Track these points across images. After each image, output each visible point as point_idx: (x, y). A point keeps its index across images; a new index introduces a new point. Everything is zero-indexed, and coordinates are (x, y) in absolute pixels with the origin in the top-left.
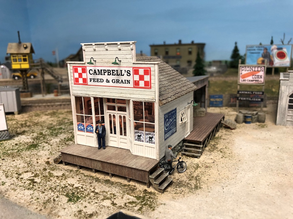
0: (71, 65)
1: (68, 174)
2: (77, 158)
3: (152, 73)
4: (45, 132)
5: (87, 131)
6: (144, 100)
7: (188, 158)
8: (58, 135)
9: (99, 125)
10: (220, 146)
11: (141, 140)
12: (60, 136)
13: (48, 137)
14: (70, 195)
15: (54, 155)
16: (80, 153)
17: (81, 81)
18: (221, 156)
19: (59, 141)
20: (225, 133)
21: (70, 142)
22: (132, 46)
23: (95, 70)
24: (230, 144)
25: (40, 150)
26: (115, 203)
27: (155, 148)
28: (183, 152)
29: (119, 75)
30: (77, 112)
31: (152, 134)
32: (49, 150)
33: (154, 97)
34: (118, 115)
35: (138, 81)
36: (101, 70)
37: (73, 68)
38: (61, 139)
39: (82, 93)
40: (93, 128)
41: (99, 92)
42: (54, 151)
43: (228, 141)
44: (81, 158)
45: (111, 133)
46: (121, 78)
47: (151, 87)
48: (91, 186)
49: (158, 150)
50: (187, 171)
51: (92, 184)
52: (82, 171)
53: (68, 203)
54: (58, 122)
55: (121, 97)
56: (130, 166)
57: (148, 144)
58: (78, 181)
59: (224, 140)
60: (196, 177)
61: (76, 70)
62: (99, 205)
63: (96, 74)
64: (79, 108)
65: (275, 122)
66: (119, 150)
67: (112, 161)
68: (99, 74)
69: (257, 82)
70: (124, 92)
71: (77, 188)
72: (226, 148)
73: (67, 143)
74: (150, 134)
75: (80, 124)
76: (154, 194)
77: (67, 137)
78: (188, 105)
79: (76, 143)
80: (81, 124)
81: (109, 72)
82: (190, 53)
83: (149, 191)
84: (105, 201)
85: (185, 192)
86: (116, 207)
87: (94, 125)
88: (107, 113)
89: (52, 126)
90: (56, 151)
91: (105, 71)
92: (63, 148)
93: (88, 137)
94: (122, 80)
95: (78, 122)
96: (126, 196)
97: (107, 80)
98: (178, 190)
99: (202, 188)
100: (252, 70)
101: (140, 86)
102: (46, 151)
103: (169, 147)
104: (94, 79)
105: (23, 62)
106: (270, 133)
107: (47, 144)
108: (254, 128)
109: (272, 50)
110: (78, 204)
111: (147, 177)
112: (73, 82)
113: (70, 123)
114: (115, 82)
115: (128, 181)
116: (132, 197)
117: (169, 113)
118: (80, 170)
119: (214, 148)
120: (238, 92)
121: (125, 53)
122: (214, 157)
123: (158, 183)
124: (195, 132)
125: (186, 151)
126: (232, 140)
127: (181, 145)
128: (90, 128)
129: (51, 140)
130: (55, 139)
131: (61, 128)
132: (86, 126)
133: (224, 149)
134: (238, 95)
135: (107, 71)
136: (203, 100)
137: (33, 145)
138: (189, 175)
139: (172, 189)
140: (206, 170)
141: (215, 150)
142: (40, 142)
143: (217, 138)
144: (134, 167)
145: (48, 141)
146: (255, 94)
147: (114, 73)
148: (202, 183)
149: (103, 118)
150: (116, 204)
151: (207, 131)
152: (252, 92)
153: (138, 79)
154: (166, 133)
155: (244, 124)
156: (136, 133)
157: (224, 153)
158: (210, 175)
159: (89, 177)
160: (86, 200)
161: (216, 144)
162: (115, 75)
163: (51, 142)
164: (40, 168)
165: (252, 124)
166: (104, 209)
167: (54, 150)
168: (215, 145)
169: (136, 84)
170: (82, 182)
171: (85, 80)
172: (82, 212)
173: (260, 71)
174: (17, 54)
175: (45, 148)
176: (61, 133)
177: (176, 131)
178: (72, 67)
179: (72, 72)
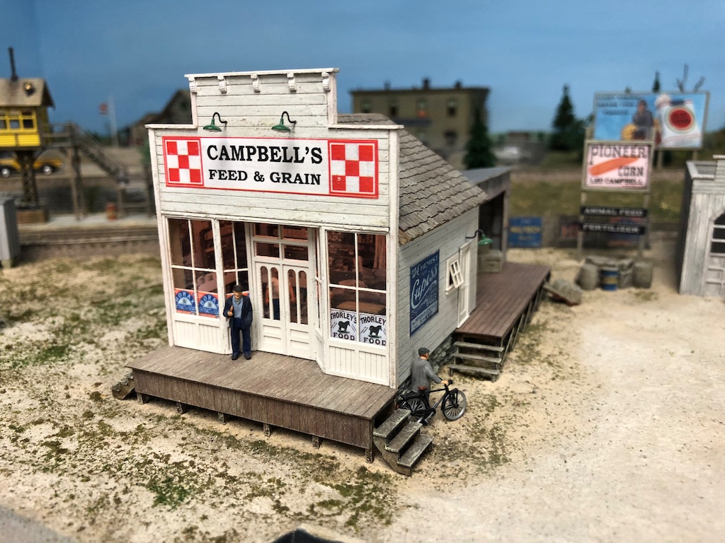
0: (159, 133)
1: (152, 426)
2: (176, 384)
3: (381, 155)
4: (85, 315)
5: (202, 313)
6: (359, 227)
7: (467, 380)
8: (122, 323)
9: (235, 294)
10: (545, 349)
11: (349, 335)
12: (126, 323)
13: (93, 327)
14: (161, 485)
15: (111, 376)
16: (184, 372)
17: (185, 176)
18: (550, 376)
19: (123, 337)
20: (555, 314)
21: (155, 340)
22: (328, 80)
23: (224, 148)
24: (570, 344)
25: (73, 361)
26: (283, 505)
27: (387, 356)
28: (455, 366)
29: (290, 161)
30: (174, 261)
31: (378, 321)
32: (97, 362)
33: (385, 221)
34: (287, 269)
35: (343, 178)
36: (241, 148)
37: (164, 142)
38: (129, 332)
39: (187, 210)
40: (216, 302)
41: (236, 208)
42: (112, 364)
43: (564, 335)
44: (186, 384)
45: (267, 316)
46: (295, 169)
47: (377, 194)
48: (216, 459)
49: (394, 361)
50: (467, 414)
51: (218, 454)
52: (189, 418)
53: (155, 508)
54: (120, 287)
55: (294, 220)
56: (320, 406)
57: (367, 345)
58: (180, 445)
59: (555, 334)
60: (492, 431)
61: (172, 149)
62: (241, 513)
63: (228, 159)
64: (181, 250)
65: (676, 284)
66: (288, 361)
67: (272, 391)
68: (235, 157)
69: (629, 185)
70: (303, 208)
71: (179, 465)
72: (560, 353)
73: (146, 342)
74: (372, 319)
75: (182, 292)
76: (386, 478)
77: (146, 326)
78: (466, 242)
79: (171, 344)
80: (184, 294)
81: (263, 154)
82: (452, 112)
83: (374, 471)
84: (255, 499)
85: (467, 473)
86: (286, 516)
87: (221, 295)
88: (256, 263)
89: (105, 298)
90: (117, 365)
91: (251, 150)
92: (135, 355)
93: (206, 327)
94: (298, 175)
95: (176, 286)
96: (314, 486)
97: (257, 174)
98: (447, 467)
99: (510, 460)
100: (619, 153)
101: (347, 191)
102: (89, 363)
103: (422, 352)
104: (220, 171)
105: (22, 130)
106: (666, 313)
107: (92, 347)
108: (625, 303)
109: (659, 107)
110: (183, 510)
111: (367, 434)
112: (164, 181)
113: (150, 290)
114: (278, 181)
115: (315, 446)
116: (329, 488)
117: (422, 263)
118: (183, 416)
119: (530, 354)
120: (583, 209)
121: (309, 102)
122: (533, 377)
123: (397, 450)
124: (482, 313)
125: (460, 361)
126: (574, 331)
127: (447, 346)
128: (210, 305)
129: (104, 334)
130: (112, 332)
131: (127, 304)
132: (198, 299)
133: (555, 356)
134: (582, 218)
136: (496, 231)
137: (53, 348)
138: (473, 425)
139: (433, 464)
140: (516, 413)
141: (534, 358)
142: (72, 342)
143: (536, 328)
144: (333, 409)
145: (95, 337)
146: (624, 215)
147: (276, 154)
148: (508, 447)
149: (244, 276)
150: (286, 509)
151: (511, 310)
152: (618, 210)
153: (343, 173)
154: (413, 316)
155: (599, 291)
156: (333, 316)
157: (559, 366)
158: (527, 426)
159: (209, 436)
160: (204, 498)
161: (534, 342)
162: (279, 160)
163: (103, 339)
164: (74, 412)
165: (620, 293)
166: (253, 521)
167: (112, 362)
168: (533, 345)
169: (338, 185)
170: (190, 447)
171: (195, 175)
172: (196, 533)
173: (639, 156)
174: (8, 108)
175: (86, 357)
176: (129, 316)
177: (437, 311)
178: (161, 138)
179: (162, 153)
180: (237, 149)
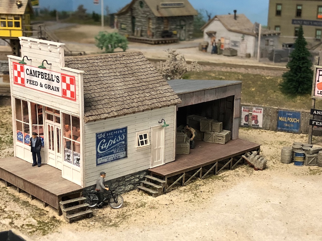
0: (12, 60)
3: (76, 83)
5: (25, 143)
6: (71, 113)
11: (70, 161)
16: (8, 168)
17: (19, 80)
18: (187, 200)
22: (59, 49)
23: (31, 70)
26: (13, 222)
27: (81, 172)
29: (50, 80)
30: (17, 118)
31: (79, 156)
33: (78, 111)
34: (56, 127)
35: (66, 90)
36: (36, 71)
37: (13, 64)
39: (20, 95)
41: (34, 97)
43: (227, 184)
44: (7, 173)
45: (50, 149)
46: (52, 84)
47: (76, 99)
48: (5, 204)
51: (7, 203)
52: (8, 189)
56: (44, 188)
57: (76, 166)
59: (223, 182)
60: (127, 216)
61: (15, 68)
63: (32, 75)
66: (54, 170)
67: (33, 180)
68: (34, 75)
70: (54, 101)
72: (209, 191)
74: (77, 155)
75: (19, 132)
76: (60, 222)
78: (159, 124)
79: (15, 156)
81: (43, 76)
83: (58, 219)
85: (95, 227)
88: (46, 123)
93: (26, 150)
94: (53, 87)
95: (17, 129)
97: (41, 84)
99: (119, 227)
101: (67, 96)
104: (30, 80)
111: (57, 203)
112: (13, 81)
114: (47, 88)
115: (44, 206)
116: (35, 221)
117: (108, 132)
121: (55, 56)
122: (178, 199)
123: (66, 211)
124: (177, 163)
125: (145, 185)
127: (142, 176)
128: (28, 139)
132: (24, 136)
133: (204, 192)
135: (41, 73)
138: (123, 212)
140: (146, 211)
141: (192, 191)
143: (217, 178)
147: (46, 76)
148: (124, 222)
150: (13, 224)
151: (194, 164)
153: (66, 88)
156: (65, 151)
157: (198, 197)
158: (144, 216)
159: (10, 196)
162: (47, 79)
168: (200, 185)
169: (64, 93)
174: (7, 15)
177: (126, 157)
178: (12, 62)
179: (12, 69)
180: (35, 72)
